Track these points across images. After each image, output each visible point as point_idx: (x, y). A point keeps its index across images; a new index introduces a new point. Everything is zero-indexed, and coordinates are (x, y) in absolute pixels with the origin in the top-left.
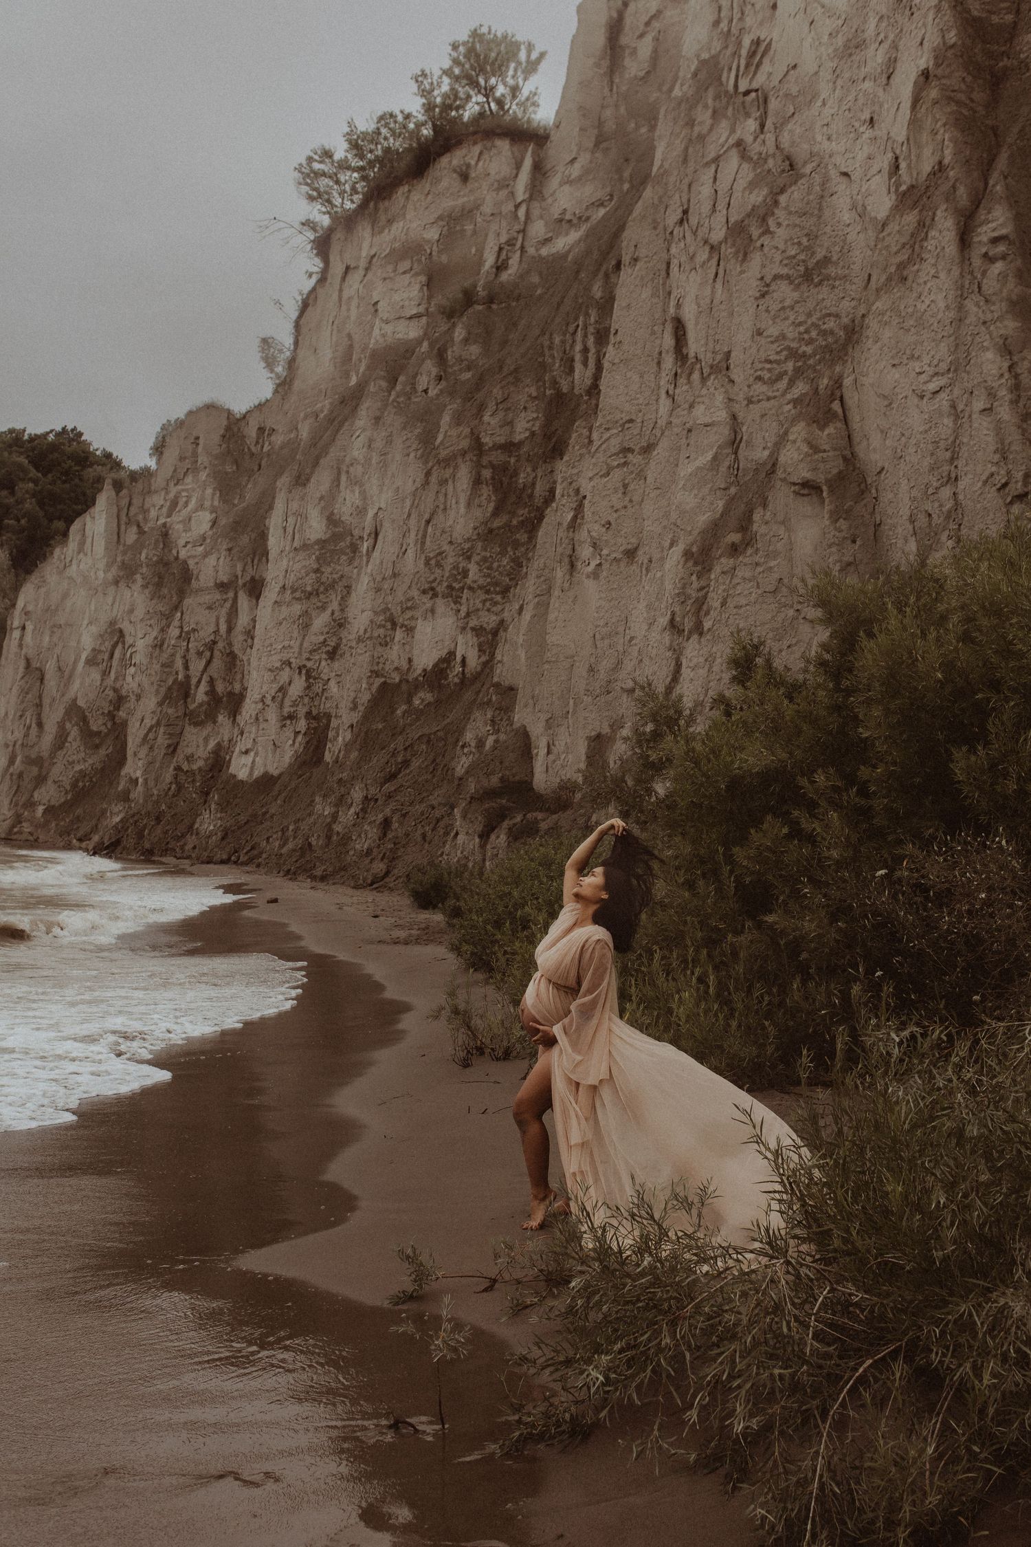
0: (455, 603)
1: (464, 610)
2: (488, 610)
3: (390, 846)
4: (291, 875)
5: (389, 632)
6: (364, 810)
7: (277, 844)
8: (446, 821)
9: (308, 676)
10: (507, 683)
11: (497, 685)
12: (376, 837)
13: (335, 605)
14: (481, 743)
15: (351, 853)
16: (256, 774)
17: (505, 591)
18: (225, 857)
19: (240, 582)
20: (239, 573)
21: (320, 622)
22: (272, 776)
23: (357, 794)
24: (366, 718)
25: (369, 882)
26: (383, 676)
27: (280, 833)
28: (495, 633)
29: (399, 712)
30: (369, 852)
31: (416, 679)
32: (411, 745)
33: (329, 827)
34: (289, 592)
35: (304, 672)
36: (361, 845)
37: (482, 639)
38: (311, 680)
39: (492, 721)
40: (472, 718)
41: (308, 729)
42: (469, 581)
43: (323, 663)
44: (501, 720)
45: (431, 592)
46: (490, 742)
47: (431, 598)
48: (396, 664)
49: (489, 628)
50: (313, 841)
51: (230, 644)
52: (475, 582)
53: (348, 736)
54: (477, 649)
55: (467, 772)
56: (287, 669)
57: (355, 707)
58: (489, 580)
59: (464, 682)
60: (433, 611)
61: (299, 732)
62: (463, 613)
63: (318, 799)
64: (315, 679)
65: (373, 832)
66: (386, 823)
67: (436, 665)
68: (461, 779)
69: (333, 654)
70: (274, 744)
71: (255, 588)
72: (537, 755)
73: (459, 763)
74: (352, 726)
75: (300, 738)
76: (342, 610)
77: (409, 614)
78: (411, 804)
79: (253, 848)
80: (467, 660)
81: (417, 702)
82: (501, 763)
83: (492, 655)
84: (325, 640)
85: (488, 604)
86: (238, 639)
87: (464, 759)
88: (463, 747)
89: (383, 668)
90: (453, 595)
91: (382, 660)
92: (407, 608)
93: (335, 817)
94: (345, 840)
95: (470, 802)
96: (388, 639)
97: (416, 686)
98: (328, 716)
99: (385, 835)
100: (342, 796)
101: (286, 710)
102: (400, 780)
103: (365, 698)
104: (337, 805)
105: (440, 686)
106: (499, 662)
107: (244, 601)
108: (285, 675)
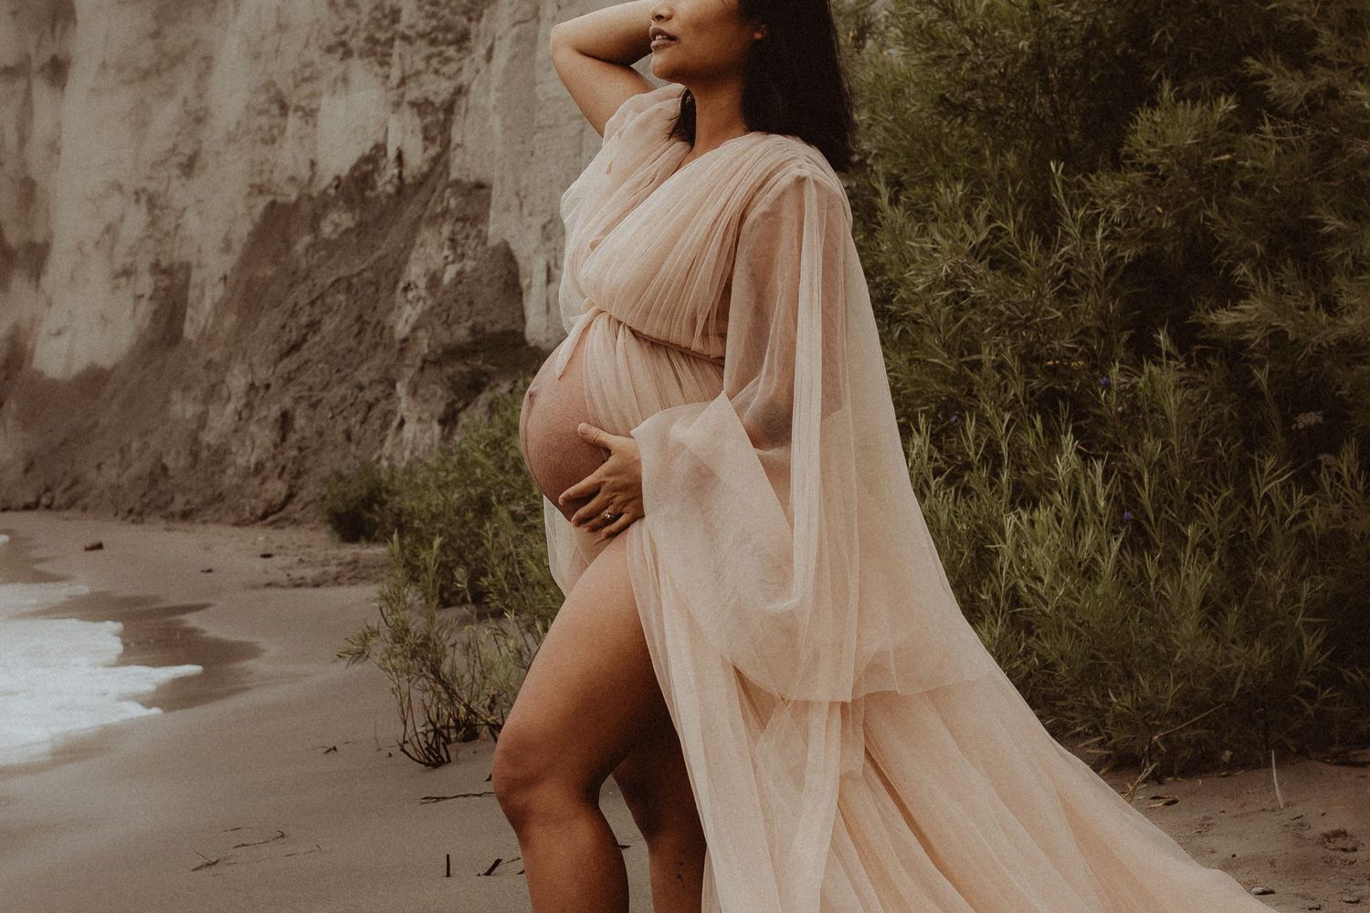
0: (382, 64)
1: (396, 74)
2: (436, 72)
3: (295, 453)
4: (136, 515)
5: (277, 121)
6: (249, 405)
7: (114, 472)
8: (383, 404)
9: (152, 204)
10: (472, 179)
11: (457, 183)
12: (269, 443)
13: (186, 88)
14: (434, 281)
15: (230, 471)
16: (79, 366)
17: (462, 40)
18: (30, 499)
19: (35, 65)
20: (33, 51)
21: (166, 116)
22: (103, 370)
23: (237, 381)
24: (247, 260)
25: (260, 512)
26: (269, 191)
27: (118, 457)
28: (449, 108)
29: (299, 247)
30: (259, 467)
31: (324, 192)
32: (322, 296)
33: (196, 440)
34: (113, 71)
35: (144, 198)
36: (245, 457)
37: (429, 119)
38: (157, 212)
39: (452, 240)
40: (418, 241)
41: (156, 290)
42: (401, 27)
43: (175, 183)
44: (467, 237)
45: (342, 48)
46: (449, 275)
47: (342, 59)
48: (289, 173)
49: (438, 100)
50: (169, 461)
51: (24, 165)
52: (411, 27)
53: (219, 291)
54: (420, 136)
55: (415, 329)
56: (116, 197)
57: (227, 247)
58: (434, 22)
59: (403, 190)
60: (345, 80)
61: (141, 296)
62: (395, 79)
63: (176, 395)
64: (162, 209)
65: (264, 435)
66: (285, 420)
67: (355, 168)
68: (405, 340)
69: (189, 167)
70: (103, 317)
71: (58, 70)
72: (529, 287)
73: (400, 316)
74: (225, 278)
75: (144, 303)
76: (200, 96)
77: (306, 89)
78: (326, 387)
79: (75, 482)
80: (406, 157)
81: (327, 229)
82: (471, 303)
83: (446, 145)
84: (175, 146)
85: (434, 62)
86: (36, 153)
87: (408, 309)
88: (406, 289)
89: (269, 181)
90: (378, 51)
91: (266, 167)
92: (305, 80)
93: (202, 422)
94: (221, 455)
95: (422, 369)
96: (276, 132)
97: (323, 205)
98: (187, 268)
99: (284, 439)
100: (213, 386)
101: (120, 261)
102: (305, 352)
103: (244, 229)
104: (205, 402)
105: (365, 200)
106: (459, 146)
107: (42, 92)
108: (113, 206)
